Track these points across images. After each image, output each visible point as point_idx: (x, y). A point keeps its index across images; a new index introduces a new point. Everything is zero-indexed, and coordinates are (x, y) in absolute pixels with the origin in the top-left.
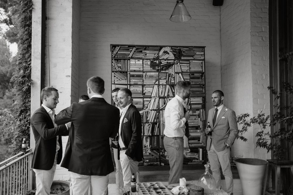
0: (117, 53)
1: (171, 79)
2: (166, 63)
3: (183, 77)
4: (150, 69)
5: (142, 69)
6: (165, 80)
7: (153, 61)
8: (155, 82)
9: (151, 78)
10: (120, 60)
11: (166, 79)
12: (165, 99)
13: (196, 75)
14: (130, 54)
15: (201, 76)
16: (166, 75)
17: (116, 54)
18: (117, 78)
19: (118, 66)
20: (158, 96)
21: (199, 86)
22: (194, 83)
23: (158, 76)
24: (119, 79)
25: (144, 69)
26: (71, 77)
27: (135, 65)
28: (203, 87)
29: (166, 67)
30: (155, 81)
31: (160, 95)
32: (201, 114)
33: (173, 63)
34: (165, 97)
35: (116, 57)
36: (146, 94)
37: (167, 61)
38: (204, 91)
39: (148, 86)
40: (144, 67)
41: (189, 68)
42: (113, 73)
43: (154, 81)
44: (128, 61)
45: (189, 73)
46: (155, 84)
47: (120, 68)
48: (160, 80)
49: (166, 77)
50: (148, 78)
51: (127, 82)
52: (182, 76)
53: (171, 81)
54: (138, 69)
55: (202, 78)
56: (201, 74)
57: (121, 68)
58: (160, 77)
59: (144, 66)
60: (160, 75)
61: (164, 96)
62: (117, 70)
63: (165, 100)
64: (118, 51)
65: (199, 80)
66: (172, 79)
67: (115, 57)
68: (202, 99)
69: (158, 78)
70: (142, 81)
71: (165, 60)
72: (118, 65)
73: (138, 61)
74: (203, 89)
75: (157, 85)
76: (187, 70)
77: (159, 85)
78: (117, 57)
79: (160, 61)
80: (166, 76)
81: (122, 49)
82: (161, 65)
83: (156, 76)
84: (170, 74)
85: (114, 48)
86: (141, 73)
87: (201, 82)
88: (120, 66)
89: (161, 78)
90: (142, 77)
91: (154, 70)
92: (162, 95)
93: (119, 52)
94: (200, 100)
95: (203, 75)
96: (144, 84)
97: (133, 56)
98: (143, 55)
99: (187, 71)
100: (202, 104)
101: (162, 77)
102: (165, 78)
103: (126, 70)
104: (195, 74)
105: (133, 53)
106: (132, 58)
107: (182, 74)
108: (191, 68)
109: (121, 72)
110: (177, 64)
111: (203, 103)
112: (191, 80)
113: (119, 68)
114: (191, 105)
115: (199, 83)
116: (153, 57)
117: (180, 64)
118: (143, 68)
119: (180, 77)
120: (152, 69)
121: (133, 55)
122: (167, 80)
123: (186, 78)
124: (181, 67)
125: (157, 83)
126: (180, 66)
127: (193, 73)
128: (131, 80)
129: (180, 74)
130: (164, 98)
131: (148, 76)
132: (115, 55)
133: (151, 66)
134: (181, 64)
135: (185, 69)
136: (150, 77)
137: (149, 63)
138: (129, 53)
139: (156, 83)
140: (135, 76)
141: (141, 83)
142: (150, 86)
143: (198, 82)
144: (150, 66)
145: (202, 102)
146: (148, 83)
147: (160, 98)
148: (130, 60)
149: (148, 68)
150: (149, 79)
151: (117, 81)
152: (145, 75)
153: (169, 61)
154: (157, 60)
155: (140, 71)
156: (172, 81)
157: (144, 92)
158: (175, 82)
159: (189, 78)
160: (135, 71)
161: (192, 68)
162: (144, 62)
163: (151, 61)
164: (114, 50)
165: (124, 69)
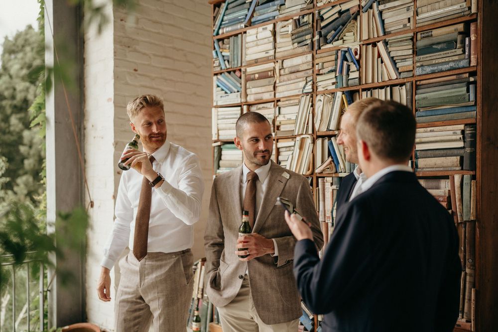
0: (222, 21)
1: (349, 66)
2: (337, 16)
3: (389, 53)
4: (291, 47)
5: (272, 53)
6: (333, 75)
7: (299, 20)
8: (304, 88)
9: (293, 76)
10: (228, 38)
11: (334, 71)
12: (333, 139)
13: (439, 34)
14: (246, 15)
15: (460, 33)
16: (333, 58)
17: (221, 25)
18: (223, 90)
19: (223, 56)
20: (310, 131)
21: (454, 77)
22: (428, 69)
23: (310, 66)
24: (226, 93)
25: (278, 50)
26: (113, 101)
27: (257, 45)
28: (472, 79)
29: (335, 31)
30: (305, 82)
31: (317, 126)
32: (457, 196)
33: (355, 9)
34: (331, 133)
35: (221, 32)
36: (282, 128)
37: (337, 9)
38: (472, 98)
39: (287, 102)
40: (278, 46)
41: (411, 14)
42: (215, 78)
43: (302, 84)
44: (244, 35)
45: (412, 34)
46: (305, 91)
47: (226, 62)
48: (319, 78)
49: (336, 65)
50: (285, 78)
51: (239, 97)
52: (387, 49)
53: (348, 75)
54: (263, 55)
55: (463, 42)
56: (461, 27)
57: (228, 61)
58: (317, 67)
59: (278, 39)
60: (316, 61)
61: (328, 130)
62: (223, 67)
63: (331, 143)
64: (224, 15)
65: (450, 52)
66: (353, 67)
67: (218, 34)
68: (463, 132)
69: (311, 71)
70: (271, 88)
71: (333, 7)
72: (223, 54)
73: (263, 29)
74: (471, 87)
75: (307, 94)
76: (407, 21)
77: (314, 95)
78: (223, 33)
79: (319, 13)
80: (336, 59)
81: (230, 6)
82: (323, 24)
83: (305, 67)
84: (346, 52)
85: (217, 8)
86: (271, 65)
87: (459, 60)
88: (228, 56)
89: (321, 72)
90: (271, 77)
91: (300, 50)
92: (324, 129)
93: (225, 18)
94: (454, 137)
95: (472, 28)
96: (278, 96)
97: (253, 20)
98: (275, 7)
99: (405, 26)
100: (462, 151)
101: (323, 68)
102: (333, 68)
103: (239, 65)
104: (435, 32)
105: (254, 11)
106: (250, 24)
107: (386, 43)
108: (419, 10)
109: (229, 72)
110: (371, 7)
111: (468, 150)
112: (417, 58)
113: (225, 60)
114: (417, 158)
115: (452, 64)
116: (300, 7)
117: (378, 7)
118: (275, 48)
119: (379, 56)
120: (296, 45)
121: (252, 16)
122: (337, 75)
123: (400, 53)
124: (384, 16)
125: (309, 88)
126: (381, 13)
127: (426, 30)
128: (248, 91)
129: (380, 45)
130: (330, 137)
131: (287, 71)
132: (219, 28)
133: (294, 37)
134: (381, 7)
135: (397, 22)
136: (291, 73)
137: (290, 28)
138: (246, 12)
139: (306, 88)
140: (257, 76)
141: (270, 95)
142: (292, 102)
143: (448, 62)
144: (290, 39)
145: (461, 144)
146: (287, 94)
147: (316, 137)
148: (245, 32)
149: (286, 45)
150: (289, 80)
151: (221, 97)
152: (280, 69)
153: (344, 7)
154: (310, 13)
155: (266, 60)
156: (352, 75)
157: (277, 123)
158: (360, 78)
159: (411, 52)
160: (256, 62)
161: (424, 9)
162: (278, 29)
163: (295, 20)
164: (217, 14)
165: (236, 62)
